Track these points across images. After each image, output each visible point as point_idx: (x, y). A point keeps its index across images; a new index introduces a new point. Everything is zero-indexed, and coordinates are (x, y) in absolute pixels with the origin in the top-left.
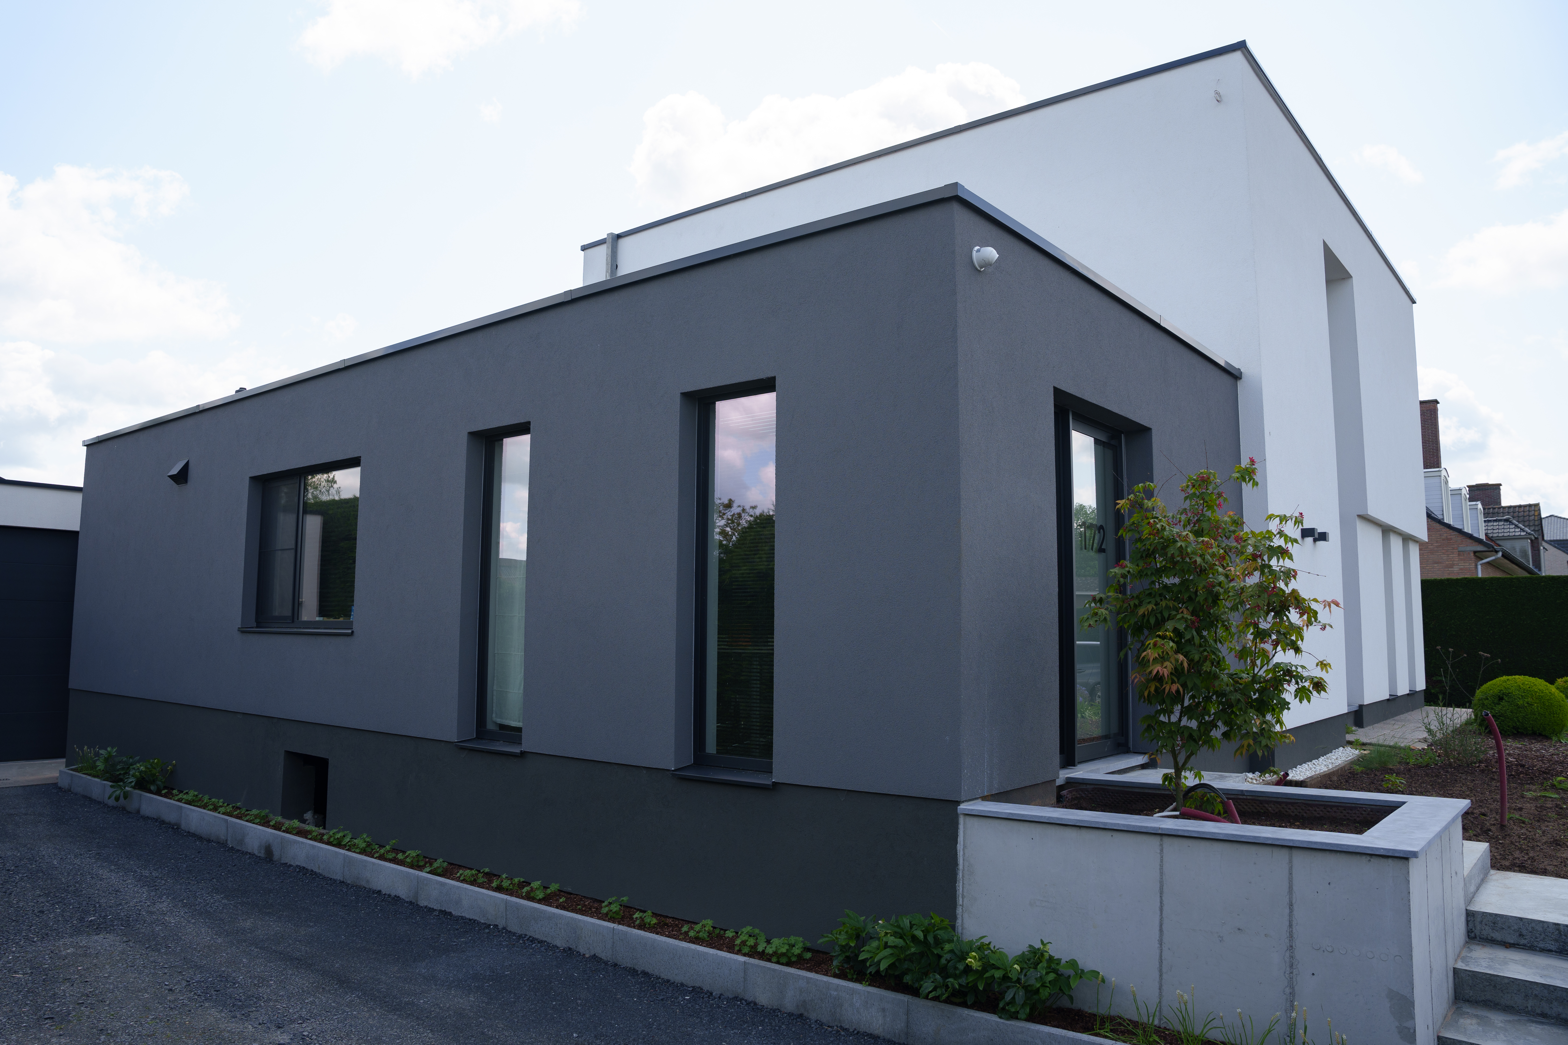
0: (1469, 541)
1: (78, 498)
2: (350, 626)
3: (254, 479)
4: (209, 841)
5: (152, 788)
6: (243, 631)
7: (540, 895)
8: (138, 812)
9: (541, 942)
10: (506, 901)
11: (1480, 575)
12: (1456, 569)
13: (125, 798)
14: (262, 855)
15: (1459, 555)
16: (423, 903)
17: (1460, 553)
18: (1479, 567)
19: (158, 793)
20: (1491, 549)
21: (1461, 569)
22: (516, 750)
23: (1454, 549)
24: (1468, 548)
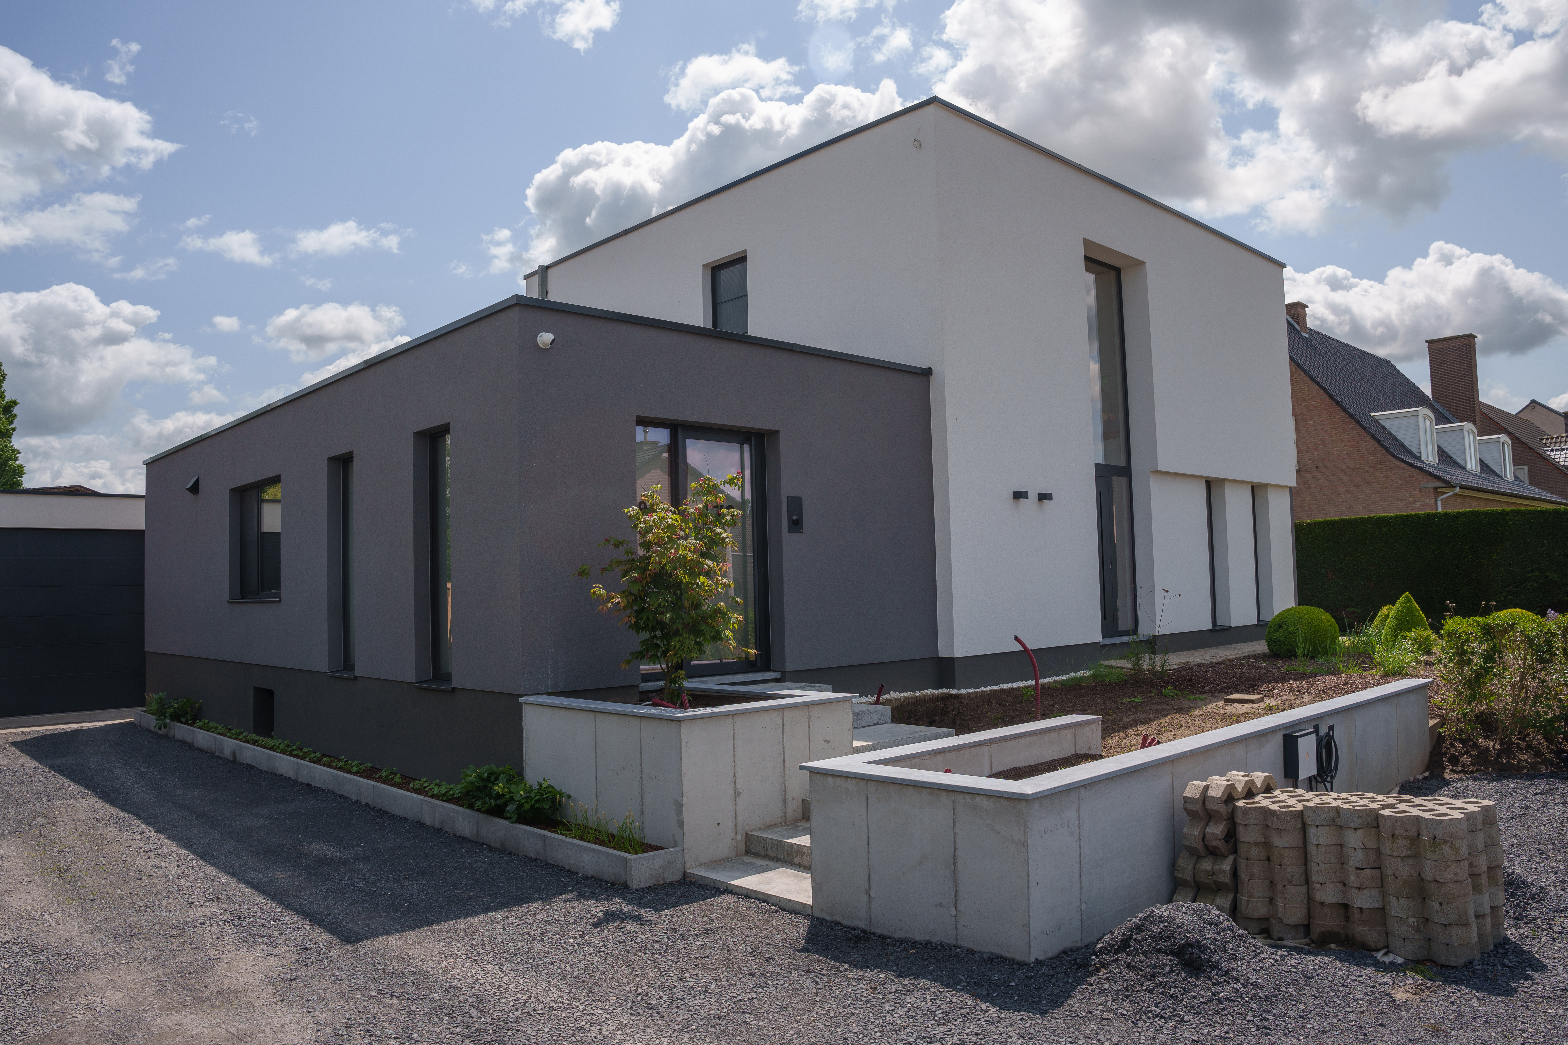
0: (1429, 478)
1: (142, 503)
2: (278, 595)
3: (233, 490)
4: (206, 752)
5: (183, 720)
6: (231, 601)
7: (355, 769)
8: (174, 737)
9: (346, 797)
10: (333, 774)
11: (1440, 510)
12: (1418, 505)
13: (165, 727)
14: (232, 759)
15: (1420, 491)
16: (300, 780)
17: (1421, 490)
18: (1439, 502)
19: (186, 723)
20: (1449, 485)
21: (1422, 505)
22: (350, 675)
23: (1416, 486)
24: (1429, 485)
